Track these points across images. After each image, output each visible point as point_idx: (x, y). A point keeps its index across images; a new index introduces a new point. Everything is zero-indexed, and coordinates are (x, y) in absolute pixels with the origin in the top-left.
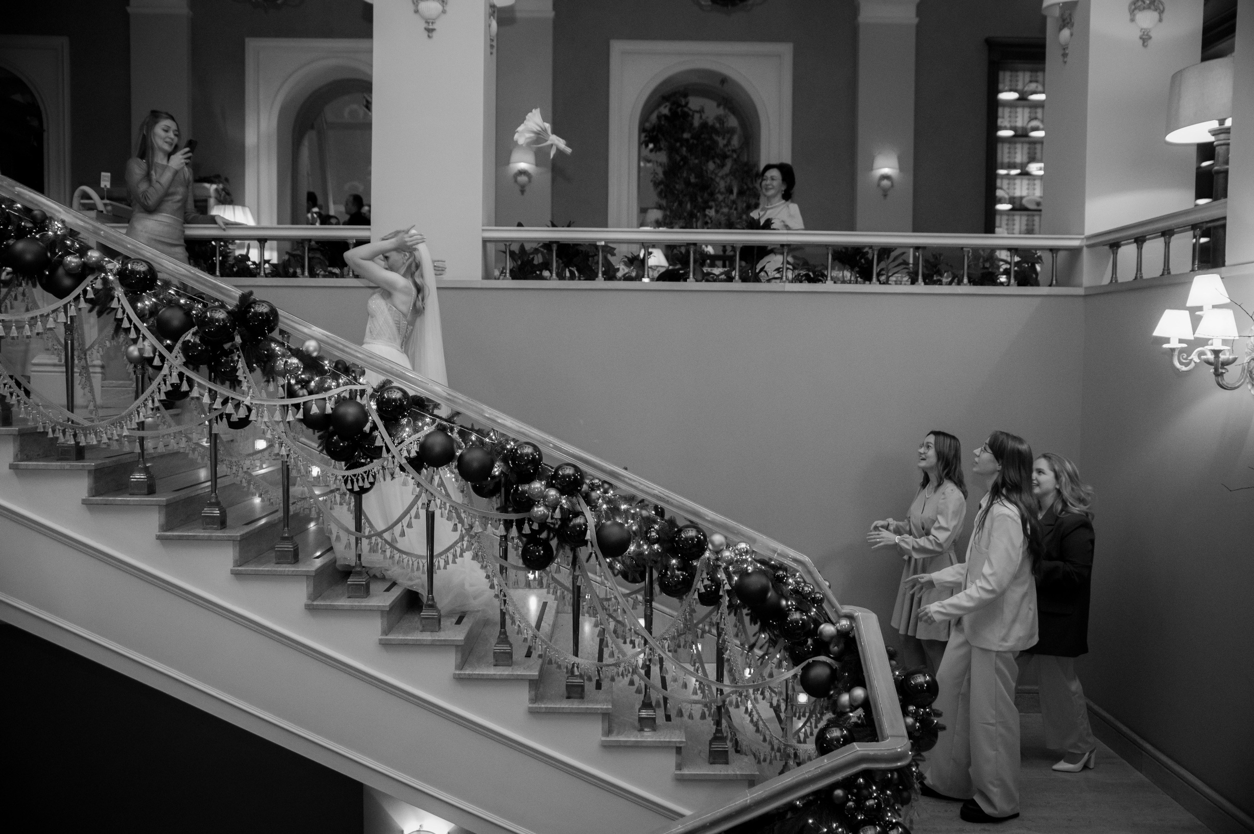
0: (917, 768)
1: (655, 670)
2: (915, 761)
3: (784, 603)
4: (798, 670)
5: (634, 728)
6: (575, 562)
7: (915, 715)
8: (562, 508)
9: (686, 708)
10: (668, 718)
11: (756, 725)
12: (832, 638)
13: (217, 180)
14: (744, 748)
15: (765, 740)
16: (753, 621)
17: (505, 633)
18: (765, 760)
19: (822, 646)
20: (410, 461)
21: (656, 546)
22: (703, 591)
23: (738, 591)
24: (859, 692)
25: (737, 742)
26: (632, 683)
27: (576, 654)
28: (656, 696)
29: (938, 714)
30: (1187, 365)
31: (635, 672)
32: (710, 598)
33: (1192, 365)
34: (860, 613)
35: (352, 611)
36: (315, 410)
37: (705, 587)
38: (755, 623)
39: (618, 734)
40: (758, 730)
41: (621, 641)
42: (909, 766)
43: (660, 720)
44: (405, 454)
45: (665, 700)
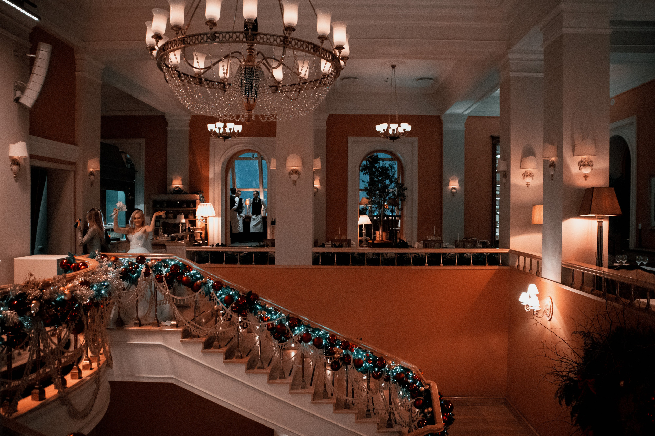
0: (447, 431)
1: (371, 401)
2: (446, 429)
3: (409, 381)
4: (414, 400)
5: (364, 417)
6: (347, 368)
7: (446, 416)
8: (343, 354)
9: (380, 412)
10: (375, 414)
11: (401, 417)
12: (423, 391)
13: (200, 193)
14: (398, 422)
15: (403, 422)
16: (400, 386)
17: (326, 389)
18: (404, 426)
19: (420, 393)
20: (298, 341)
21: (371, 364)
22: (385, 378)
23: (395, 377)
24: (430, 409)
25: (395, 420)
26: (364, 404)
27: (347, 396)
28: (371, 408)
29: (453, 415)
30: (528, 310)
31: (365, 401)
32: (387, 379)
33: (529, 310)
34: (432, 383)
35: (281, 383)
36: (271, 326)
37: (386, 376)
38: (401, 386)
39: (360, 419)
40: (401, 419)
41: (360, 391)
42: (444, 431)
43: (372, 414)
44: (297, 339)
45: (374, 409)
